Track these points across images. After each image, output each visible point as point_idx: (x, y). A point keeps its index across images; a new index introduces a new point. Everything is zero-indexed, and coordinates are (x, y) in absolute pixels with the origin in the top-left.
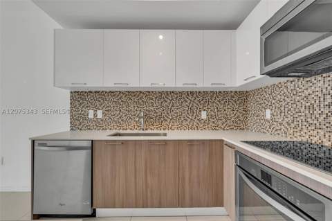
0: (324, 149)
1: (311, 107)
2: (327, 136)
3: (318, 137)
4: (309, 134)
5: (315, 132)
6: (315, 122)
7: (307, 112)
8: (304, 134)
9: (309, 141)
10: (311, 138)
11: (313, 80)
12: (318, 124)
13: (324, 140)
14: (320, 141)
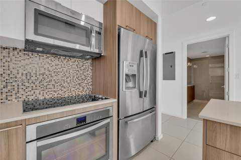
0: (40, 102)
1: (28, 74)
2: (41, 93)
3: (34, 95)
4: (27, 94)
5: (32, 92)
6: (32, 85)
7: (25, 78)
8: (20, 96)
9: (27, 100)
10: (28, 97)
11: (30, 55)
12: (34, 86)
13: (40, 96)
14: (36, 98)
